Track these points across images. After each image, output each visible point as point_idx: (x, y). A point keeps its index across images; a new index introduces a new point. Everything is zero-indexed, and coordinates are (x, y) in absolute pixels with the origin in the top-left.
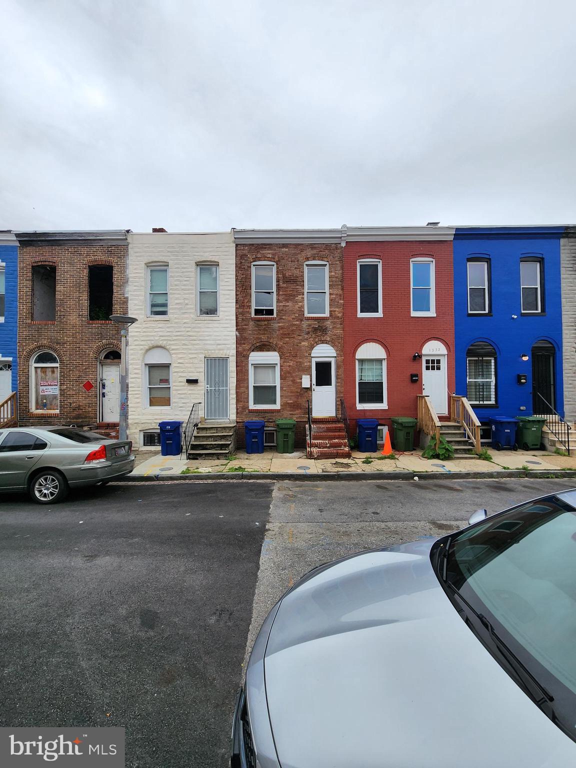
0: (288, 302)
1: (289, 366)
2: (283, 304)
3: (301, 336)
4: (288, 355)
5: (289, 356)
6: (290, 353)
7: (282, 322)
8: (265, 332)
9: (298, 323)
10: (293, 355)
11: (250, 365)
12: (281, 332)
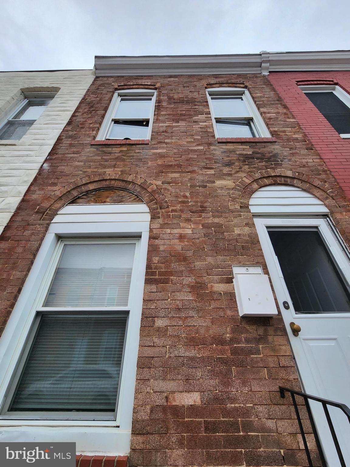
0: (178, 122)
1: (181, 237)
2: (166, 125)
3: (212, 168)
4: (178, 207)
5: (182, 211)
6: (183, 202)
7: (163, 148)
8: (118, 163)
9: (201, 148)
10: (194, 209)
11: (50, 238)
12: (160, 162)
